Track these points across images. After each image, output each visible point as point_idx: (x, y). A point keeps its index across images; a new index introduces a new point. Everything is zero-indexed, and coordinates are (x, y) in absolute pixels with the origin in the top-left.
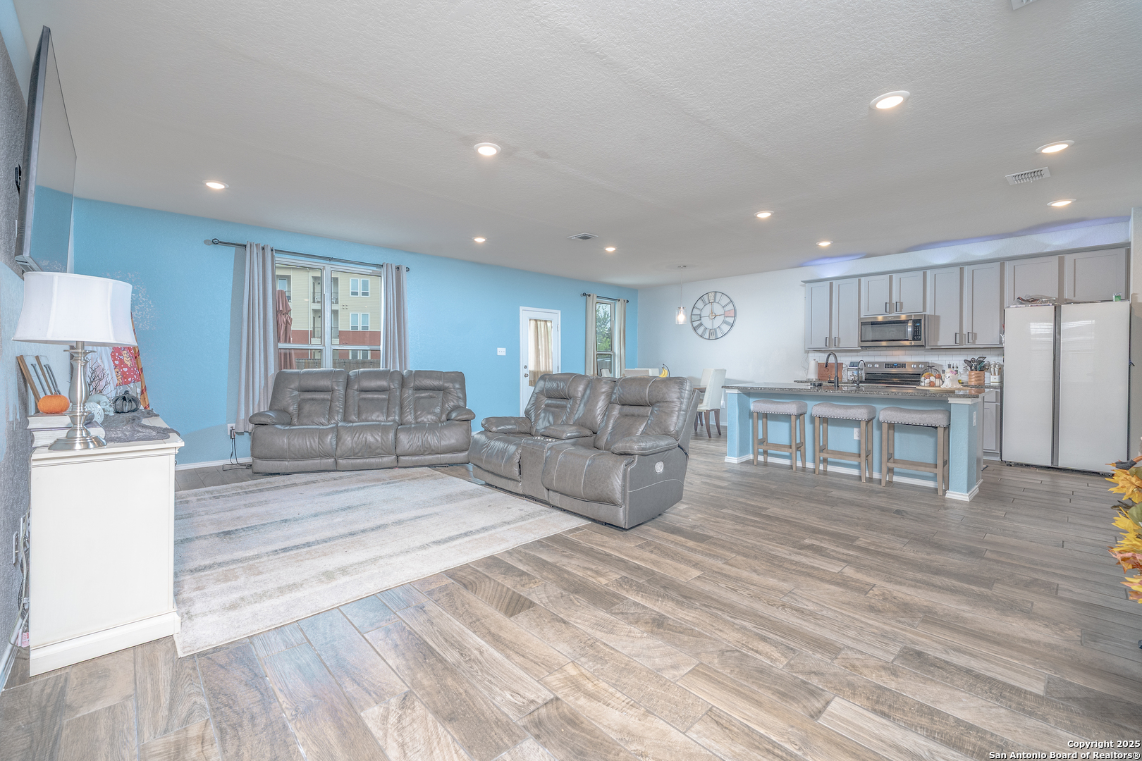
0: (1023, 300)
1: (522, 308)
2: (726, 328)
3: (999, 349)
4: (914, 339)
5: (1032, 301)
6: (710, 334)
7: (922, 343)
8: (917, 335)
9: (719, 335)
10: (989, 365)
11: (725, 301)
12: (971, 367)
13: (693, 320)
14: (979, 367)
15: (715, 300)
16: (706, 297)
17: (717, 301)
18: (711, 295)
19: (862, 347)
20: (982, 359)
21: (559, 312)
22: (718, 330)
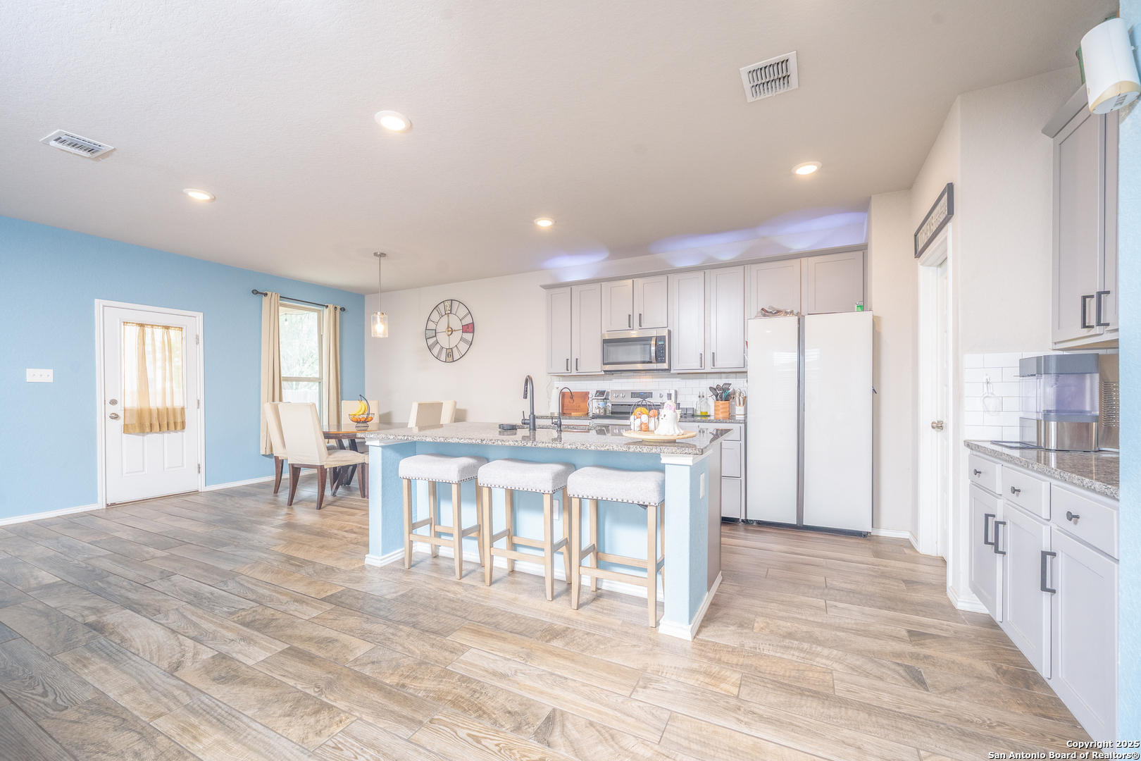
0: (767, 312)
1: (98, 303)
2: (463, 347)
3: (742, 373)
4: (657, 361)
5: (775, 313)
6: (448, 355)
7: (665, 366)
8: (660, 356)
9: (456, 356)
10: (734, 393)
11: (462, 312)
12: (717, 396)
13: (428, 336)
14: (724, 395)
15: (451, 310)
16: (441, 307)
17: (454, 312)
18: (448, 304)
19: (605, 371)
20: (727, 386)
21: (200, 316)
22: (455, 350)
